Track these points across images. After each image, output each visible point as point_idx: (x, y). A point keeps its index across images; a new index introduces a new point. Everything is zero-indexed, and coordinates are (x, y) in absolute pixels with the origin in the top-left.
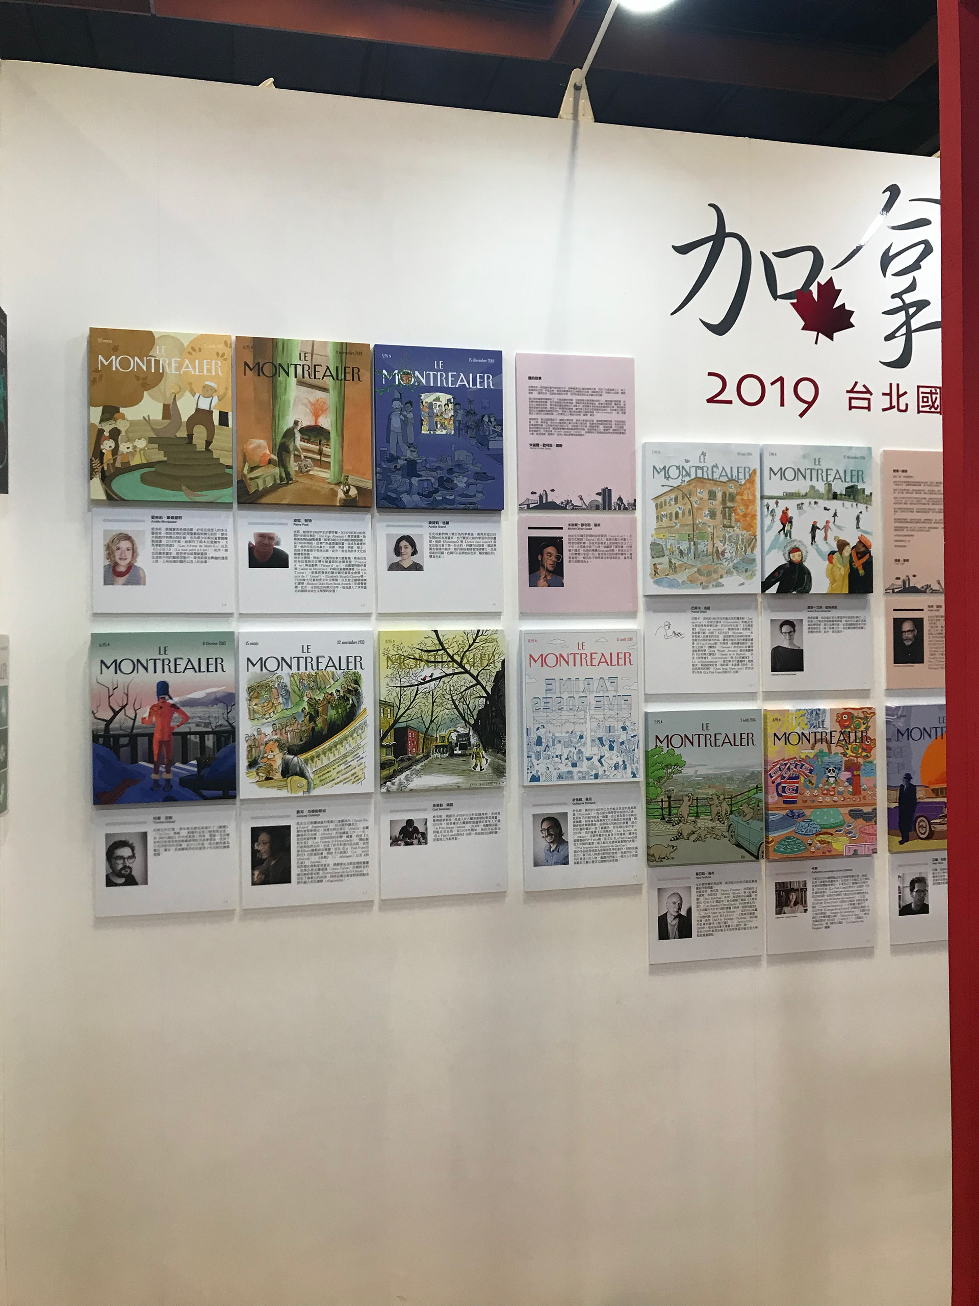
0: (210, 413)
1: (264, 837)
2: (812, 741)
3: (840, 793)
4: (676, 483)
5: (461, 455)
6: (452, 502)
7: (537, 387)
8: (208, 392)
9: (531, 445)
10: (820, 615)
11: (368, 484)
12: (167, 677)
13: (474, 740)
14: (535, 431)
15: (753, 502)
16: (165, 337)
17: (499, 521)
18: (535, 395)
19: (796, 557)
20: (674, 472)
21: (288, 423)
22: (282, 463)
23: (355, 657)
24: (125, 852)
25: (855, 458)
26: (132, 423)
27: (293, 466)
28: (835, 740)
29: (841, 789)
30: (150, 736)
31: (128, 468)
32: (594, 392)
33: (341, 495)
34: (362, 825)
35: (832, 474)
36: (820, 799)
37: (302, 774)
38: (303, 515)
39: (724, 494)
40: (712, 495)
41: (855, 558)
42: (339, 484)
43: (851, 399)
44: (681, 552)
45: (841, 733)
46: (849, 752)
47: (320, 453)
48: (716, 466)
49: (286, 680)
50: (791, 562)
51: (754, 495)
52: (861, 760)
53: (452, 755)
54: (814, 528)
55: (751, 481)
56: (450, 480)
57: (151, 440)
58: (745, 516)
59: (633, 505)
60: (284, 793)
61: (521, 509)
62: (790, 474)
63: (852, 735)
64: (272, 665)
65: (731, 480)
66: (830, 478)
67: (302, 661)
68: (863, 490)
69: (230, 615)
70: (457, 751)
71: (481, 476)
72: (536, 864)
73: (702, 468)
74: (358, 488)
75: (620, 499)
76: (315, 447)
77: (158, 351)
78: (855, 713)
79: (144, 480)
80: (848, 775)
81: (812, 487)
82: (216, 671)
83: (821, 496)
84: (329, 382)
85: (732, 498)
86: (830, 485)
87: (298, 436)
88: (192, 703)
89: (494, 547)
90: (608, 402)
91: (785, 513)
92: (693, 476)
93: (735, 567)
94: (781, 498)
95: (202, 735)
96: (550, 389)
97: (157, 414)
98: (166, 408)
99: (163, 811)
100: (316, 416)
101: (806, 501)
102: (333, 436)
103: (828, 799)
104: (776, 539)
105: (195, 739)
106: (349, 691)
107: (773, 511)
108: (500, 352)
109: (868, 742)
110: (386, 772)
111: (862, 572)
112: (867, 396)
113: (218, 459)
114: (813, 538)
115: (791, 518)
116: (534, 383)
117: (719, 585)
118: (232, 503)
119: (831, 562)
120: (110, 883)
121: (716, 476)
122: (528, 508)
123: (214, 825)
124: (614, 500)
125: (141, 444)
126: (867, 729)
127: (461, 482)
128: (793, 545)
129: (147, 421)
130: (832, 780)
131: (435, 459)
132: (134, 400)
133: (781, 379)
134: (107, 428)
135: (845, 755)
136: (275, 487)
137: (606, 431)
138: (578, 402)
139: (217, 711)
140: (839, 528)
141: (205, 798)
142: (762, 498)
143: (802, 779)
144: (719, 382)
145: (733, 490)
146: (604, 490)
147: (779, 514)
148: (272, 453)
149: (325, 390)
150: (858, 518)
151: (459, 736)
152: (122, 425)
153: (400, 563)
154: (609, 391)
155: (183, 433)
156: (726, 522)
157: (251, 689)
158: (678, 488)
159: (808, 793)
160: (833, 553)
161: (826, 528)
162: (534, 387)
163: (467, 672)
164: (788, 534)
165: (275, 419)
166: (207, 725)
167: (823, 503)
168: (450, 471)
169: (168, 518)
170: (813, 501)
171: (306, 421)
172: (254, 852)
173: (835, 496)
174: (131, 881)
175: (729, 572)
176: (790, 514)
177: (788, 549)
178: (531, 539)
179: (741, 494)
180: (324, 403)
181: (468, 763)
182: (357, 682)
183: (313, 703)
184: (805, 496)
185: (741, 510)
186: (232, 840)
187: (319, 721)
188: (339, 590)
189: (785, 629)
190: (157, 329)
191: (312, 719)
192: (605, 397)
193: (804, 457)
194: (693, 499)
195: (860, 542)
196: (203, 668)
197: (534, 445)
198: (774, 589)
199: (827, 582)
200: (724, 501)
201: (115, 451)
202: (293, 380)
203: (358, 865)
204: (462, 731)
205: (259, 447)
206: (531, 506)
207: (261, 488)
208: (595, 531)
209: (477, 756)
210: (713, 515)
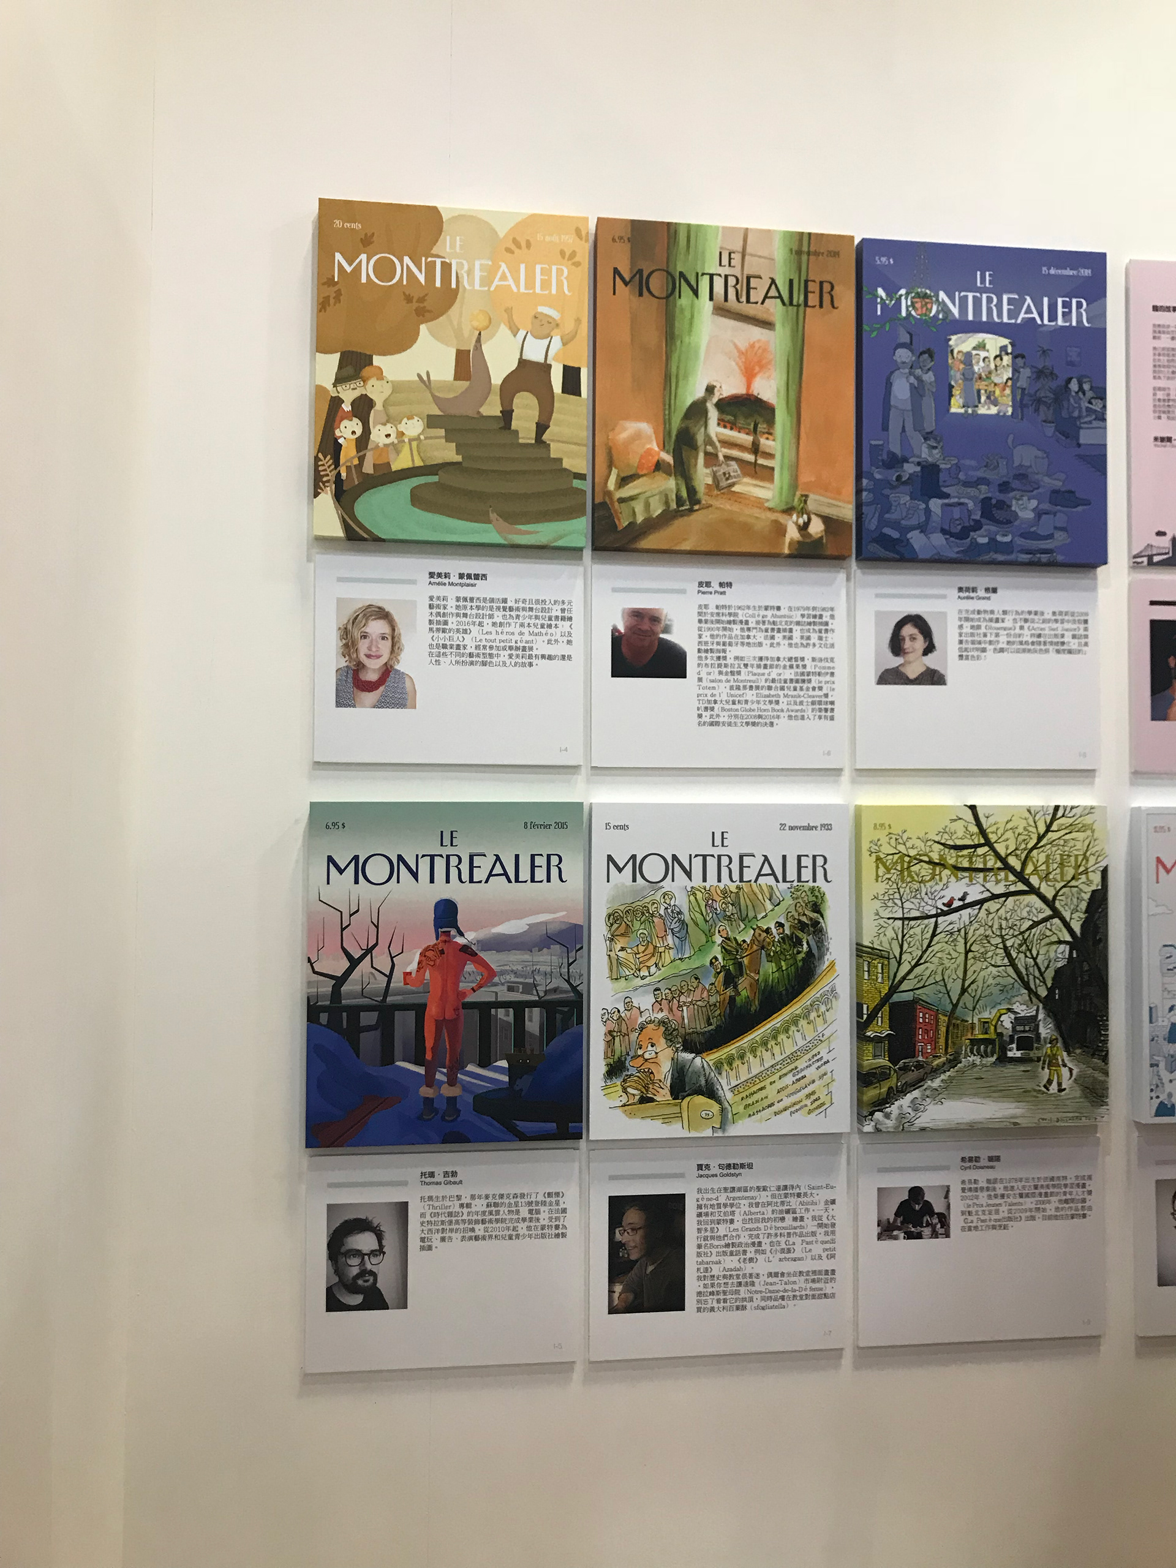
0: (546, 368)
1: (633, 1217)
5: (1025, 456)
6: (1008, 548)
7: (1169, 326)
8: (543, 327)
9: (1156, 439)
11: (847, 512)
12: (455, 891)
13: (1046, 1030)
14: (1164, 412)
16: (463, 218)
17: (1094, 588)
18: (1166, 343)
22: (682, 469)
23: (814, 857)
24: (364, 1242)
30: (420, 1010)
31: (386, 476)
33: (793, 533)
34: (825, 1195)
37: (710, 1092)
38: (715, 574)
47: (755, 449)
53: (1003, 1059)
56: (1003, 505)
57: (432, 422)
60: (676, 1130)
61: (1135, 565)
64: (654, 869)
67: (712, 863)
69: (574, 769)
70: (1014, 1053)
71: (1062, 498)
72: (1162, 1282)
74: (826, 520)
76: (746, 439)
77: (449, 247)
79: (417, 499)
82: (549, 880)
84: (775, 309)
87: (713, 414)
88: (502, 944)
89: (1083, 638)
95: (519, 1008)
97: (443, 370)
98: (462, 357)
99: (440, 1160)
100: (749, 375)
102: (782, 418)
105: (504, 1015)
106: (802, 926)
108: (1102, 257)
110: (872, 1093)
113: (560, 460)
116: (1163, 318)
118: (581, 549)
120: (333, 1304)
122: (1151, 563)
123: (537, 1192)
125: (414, 427)
127: (1025, 509)
131: (973, 463)
132: (402, 342)
134: (348, 395)
136: (667, 517)
139: (548, 959)
141: (523, 1137)
148: (664, 448)
149: (767, 325)
151: (1018, 1021)
153: (902, 669)
162: (1164, 326)
163: (1034, 891)
165: (669, 381)
166: (529, 988)
168: (1004, 487)
169: (461, 576)
171: (731, 386)
172: (615, 1248)
174: (374, 1301)
178: (1155, 624)
180: (765, 350)
181: (1035, 1076)
182: (817, 908)
183: (731, 949)
186: (572, 1221)
187: (744, 984)
188: (783, 722)
190: (447, 203)
191: (730, 980)
196: (525, 874)
197: (1162, 439)
201: (363, 442)
202: (705, 305)
203: (815, 1276)
204: (1023, 1010)
205: (638, 436)
206: (1156, 559)
207: (640, 519)
209: (1052, 1062)
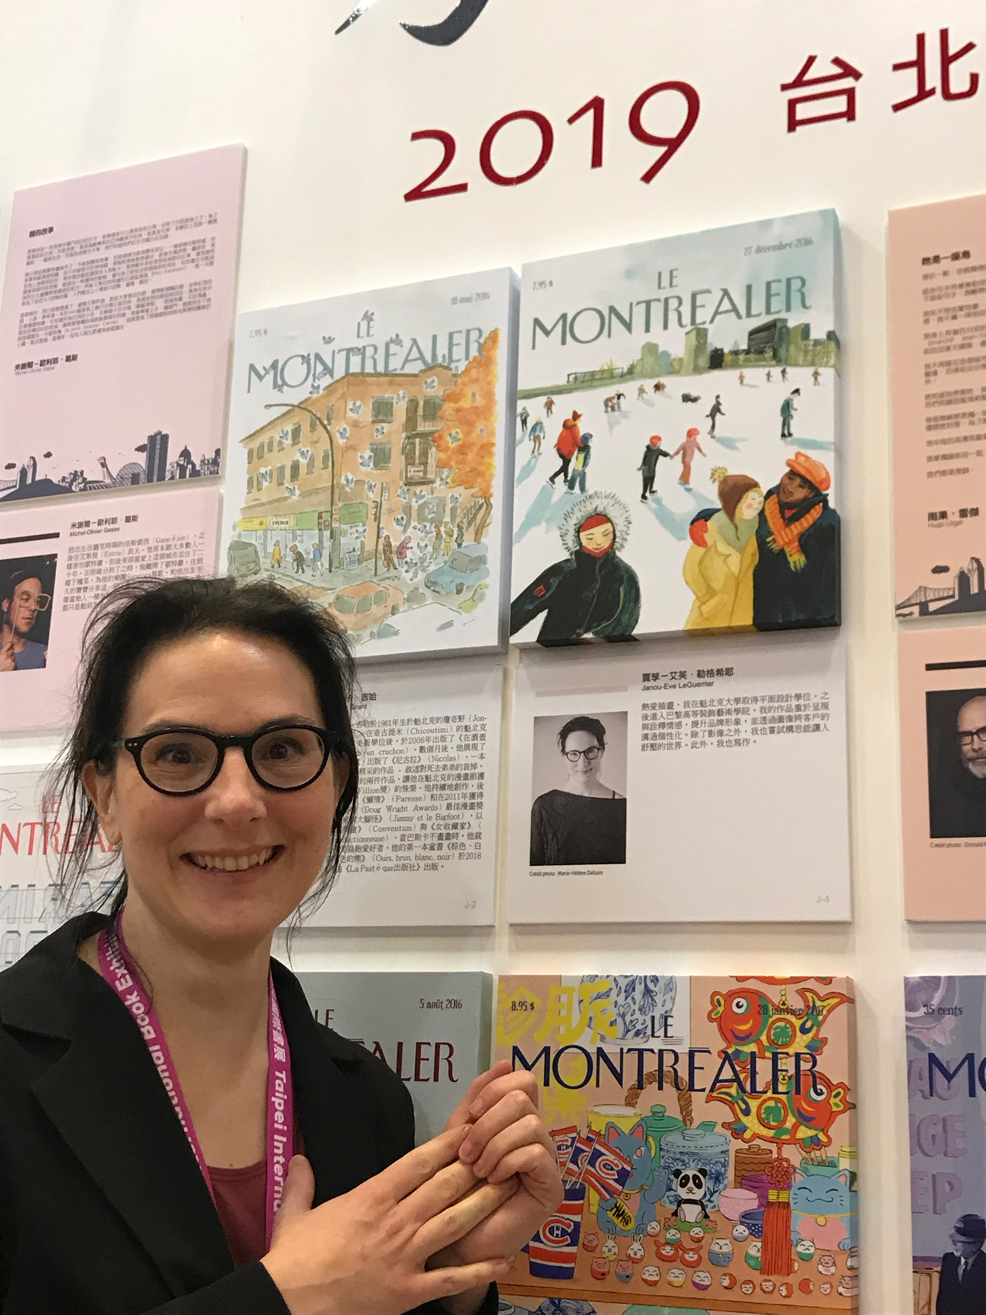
2: (630, 1078)
3: (717, 1260)
4: (294, 396)
7: (43, 249)
9: (17, 367)
10: (679, 696)
14: (28, 337)
15: (485, 412)
18: (40, 265)
19: (595, 540)
25: (781, 247)
28: (703, 1080)
29: (723, 1246)
32: (154, 233)
39: (413, 406)
40: (383, 411)
41: (774, 521)
43: (792, 104)
45: (727, 1058)
46: (751, 1123)
48: (397, 341)
50: (582, 555)
51: (489, 396)
54: (652, 455)
55: (484, 361)
59: (215, 463)
62: (587, 326)
63: (764, 1068)
65: (430, 369)
66: (703, 316)
68: (805, 330)
73: (362, 351)
75: (186, 454)
78: (774, 994)
81: (650, 348)
83: (673, 368)
85: (432, 409)
86: (701, 334)
91: (569, 427)
92: (339, 373)
93: (430, 584)
94: (559, 391)
96: (67, 248)
103: (677, 1276)
104: (545, 494)
107: (538, 426)
109: (819, 1093)
111: (796, 559)
112: (847, 83)
114: (648, 481)
115: (587, 437)
116: (39, 241)
117: (387, 632)
119: (698, 540)
124: (173, 456)
126: (815, 1049)
128: (589, 508)
133: (597, 105)
135: (738, 1131)
140: (728, 443)
142: (514, 395)
144: (438, 147)
145: (434, 388)
146: (152, 439)
147: (553, 432)
150: (786, 409)
154: (182, 225)
156: (414, 472)
158: (301, 406)
160: (705, 515)
161: (686, 451)
162: (38, 250)
164: (575, 481)
167: (676, 385)
173: (717, 360)
175: (414, 598)
176: (583, 428)
177: (577, 517)
179: (453, 397)
184: (631, 373)
185: (453, 436)
189: (576, 741)
194: (337, 427)
195: (793, 474)
197: (24, 366)
198: (530, 632)
199: (688, 598)
200: (411, 422)
208: (127, 532)
210: (381, 457)
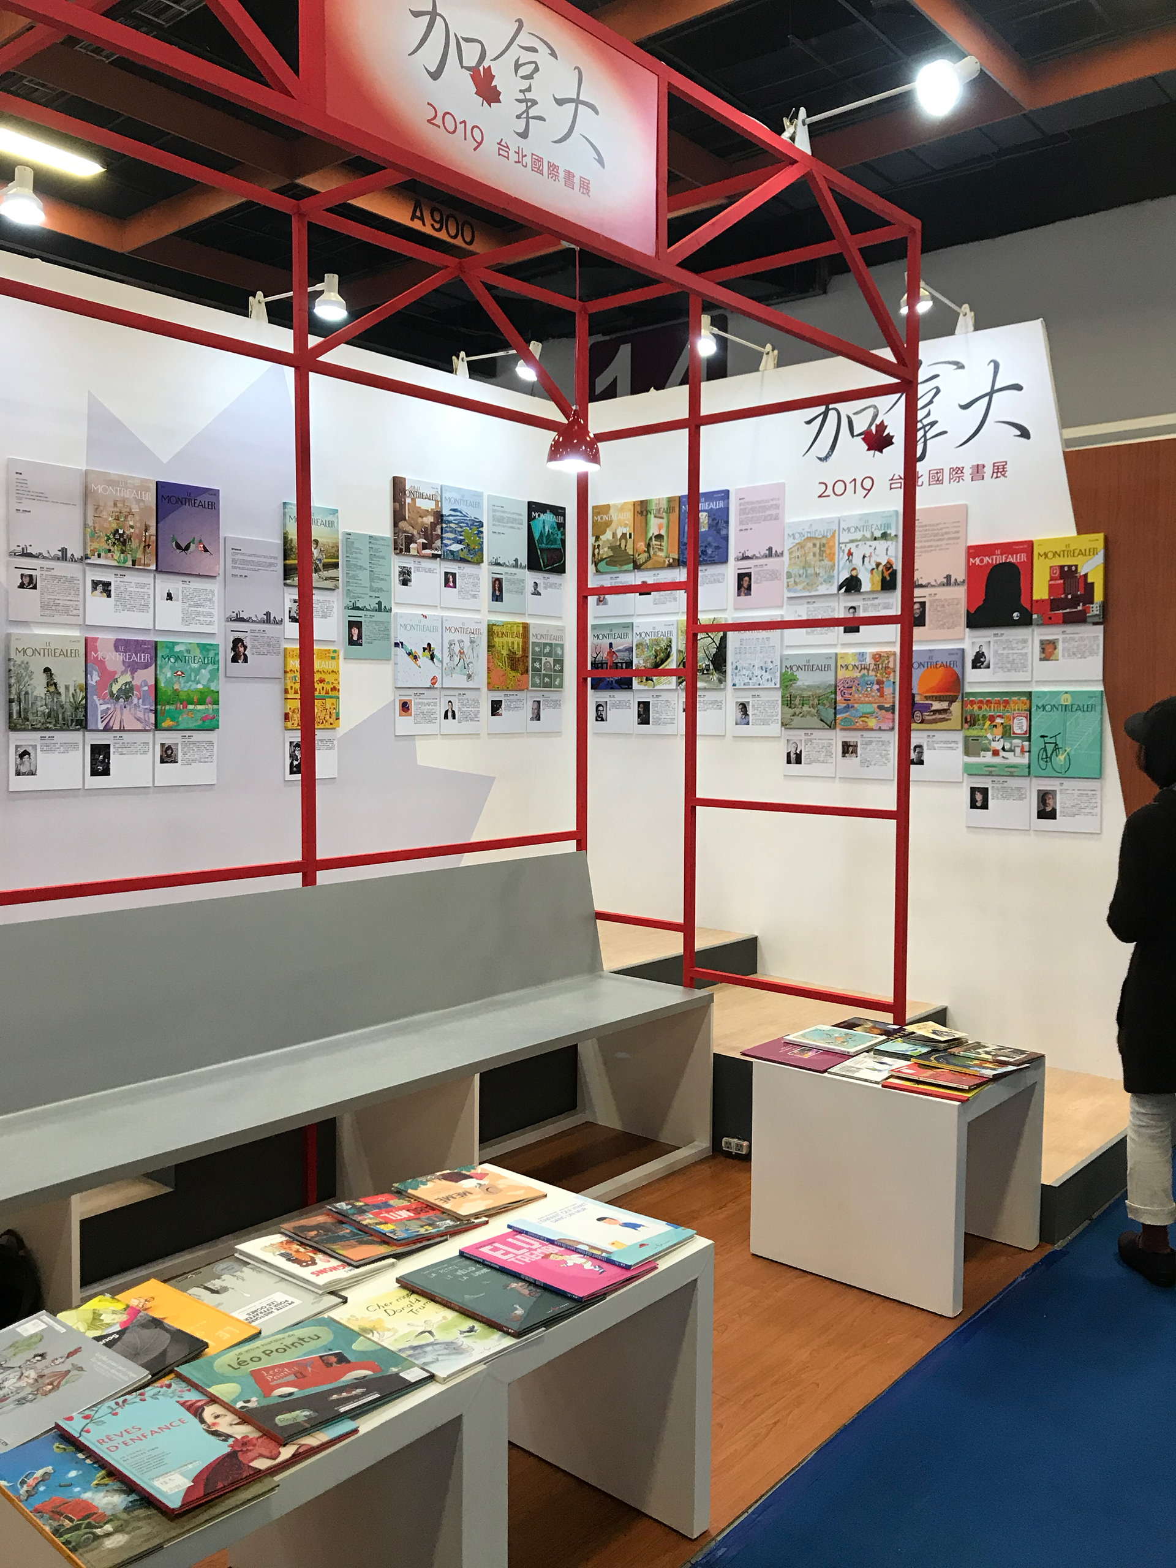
0: (626, 534)
1: (641, 705)
2: (860, 668)
3: (873, 696)
4: (797, 541)
5: (710, 539)
6: (706, 560)
8: (626, 525)
9: (740, 530)
11: (677, 557)
13: (711, 667)
14: (742, 524)
15: (834, 546)
16: (615, 505)
17: (726, 567)
18: (742, 507)
19: (854, 573)
20: (797, 536)
21: (650, 535)
22: (648, 552)
23: (670, 631)
24: (601, 708)
25: (887, 517)
26: (604, 542)
27: (652, 552)
28: (871, 668)
29: (873, 694)
30: (607, 663)
31: (602, 560)
33: (667, 562)
34: (673, 702)
35: (874, 527)
36: (863, 699)
37: (652, 680)
38: (656, 572)
39: (820, 545)
40: (814, 545)
41: (884, 571)
42: (666, 557)
43: (891, 484)
44: (800, 576)
45: (875, 665)
47: (661, 545)
48: (817, 530)
49: (648, 642)
50: (852, 576)
51: (835, 543)
52: (884, 679)
53: (703, 674)
54: (864, 557)
55: (833, 536)
56: (706, 551)
57: (609, 548)
58: (830, 554)
59: (782, 554)
60: (646, 688)
61: (735, 561)
62: (852, 530)
63: (880, 666)
64: (643, 635)
65: (823, 537)
66: (873, 530)
67: (653, 634)
68: (890, 534)
69: (633, 615)
70: (705, 672)
71: (718, 548)
72: (736, 724)
73: (810, 532)
74: (673, 559)
75: (776, 551)
76: (659, 543)
77: (611, 511)
78: (882, 654)
79: (607, 564)
80: (878, 687)
81: (864, 535)
82: (627, 638)
83: (868, 540)
84: (664, 515)
85: (824, 545)
86: (872, 533)
87: (654, 539)
89: (723, 579)
90: (772, 505)
91: (849, 551)
92: (806, 536)
93: (824, 581)
94: (847, 543)
96: (748, 503)
97: (611, 538)
98: (613, 533)
99: (612, 693)
100: (660, 530)
101: (860, 543)
102: (665, 538)
103: (867, 699)
104: (845, 564)
106: (668, 646)
107: (844, 550)
108: (729, 490)
109: (889, 669)
110: (680, 680)
111: (888, 578)
112: (900, 481)
113: (629, 552)
114: (863, 562)
115: (853, 553)
116: (742, 501)
117: (817, 590)
119: (872, 573)
120: (597, 720)
121: (817, 536)
122: (738, 560)
123: (626, 700)
124: (774, 552)
125: (606, 549)
126: (889, 662)
127: (709, 551)
128: (853, 567)
129: (608, 540)
130: (869, 689)
132: (604, 533)
133: (855, 480)
134: (596, 544)
135: (876, 676)
136: (646, 562)
137: (771, 519)
138: (760, 507)
139: (626, 654)
141: (622, 688)
142: (839, 543)
143: (854, 688)
144: (824, 486)
145: (824, 541)
146: (769, 547)
147: (846, 552)
148: (645, 547)
149: (662, 518)
150: (887, 550)
151: (706, 665)
152: (600, 543)
154: (772, 500)
155: (618, 544)
156: (821, 558)
157: (637, 645)
158: (799, 543)
159: (856, 695)
160: (873, 569)
161: (870, 556)
162: (742, 503)
163: (710, 637)
164: (851, 561)
165: (646, 533)
166: (623, 659)
167: (869, 543)
168: (706, 547)
169: (615, 578)
170: (863, 543)
171: (656, 533)
172: (639, 711)
173: (875, 539)
174: (602, 720)
175: (821, 584)
176: (852, 551)
177: (851, 569)
178: (739, 574)
179: (828, 543)
180: (662, 524)
181: (709, 677)
182: (670, 642)
183: (656, 651)
184: (860, 540)
185: (828, 551)
186: (632, 706)
187: (658, 658)
188: (668, 603)
189: (852, 610)
190: (611, 503)
191: (656, 658)
192: (771, 503)
193: (860, 520)
194: (806, 548)
195: (888, 562)
196: (624, 637)
197: (742, 530)
198: (843, 590)
199: (870, 585)
200: (820, 548)
201: (599, 553)
202: (652, 516)
203: (672, 719)
204: (707, 663)
205: (641, 545)
206: (740, 559)
207: (642, 562)
208: (765, 568)
209: (712, 674)
210: (814, 555)
